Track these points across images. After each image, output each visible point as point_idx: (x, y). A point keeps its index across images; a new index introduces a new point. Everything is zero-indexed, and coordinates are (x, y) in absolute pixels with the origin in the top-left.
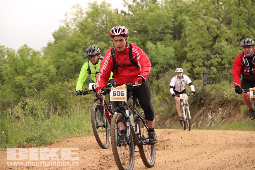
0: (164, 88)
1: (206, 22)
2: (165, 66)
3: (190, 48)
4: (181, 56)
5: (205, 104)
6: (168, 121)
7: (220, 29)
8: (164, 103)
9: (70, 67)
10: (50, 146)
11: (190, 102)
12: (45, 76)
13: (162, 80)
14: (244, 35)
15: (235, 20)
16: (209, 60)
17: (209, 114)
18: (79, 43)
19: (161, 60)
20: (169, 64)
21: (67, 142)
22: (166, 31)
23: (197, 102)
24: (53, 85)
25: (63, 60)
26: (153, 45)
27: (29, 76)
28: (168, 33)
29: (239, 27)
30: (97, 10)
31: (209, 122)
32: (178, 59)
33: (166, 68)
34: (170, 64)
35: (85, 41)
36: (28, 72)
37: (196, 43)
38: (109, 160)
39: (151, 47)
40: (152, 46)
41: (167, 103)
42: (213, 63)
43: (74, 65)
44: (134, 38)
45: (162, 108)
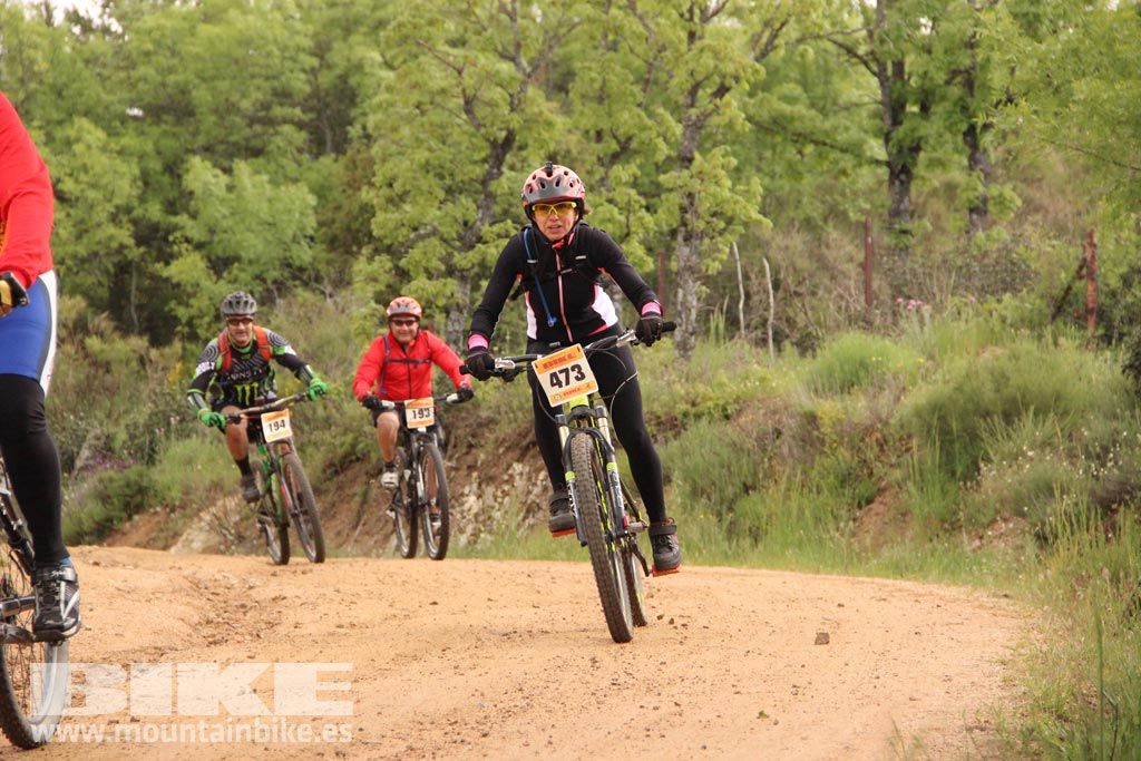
1: (460, 72)
2: (274, 274)
3: (385, 191)
4: (349, 229)
5: (450, 448)
7: (523, 106)
14: (629, 139)
15: (590, 69)
16: (472, 247)
17: (466, 490)
19: (253, 244)
20: (289, 266)
22: (278, 111)
26: (216, 176)
28: (285, 121)
29: (606, 102)
31: (470, 529)
32: (332, 243)
33: (275, 282)
34: (297, 263)
37: (415, 167)
39: (206, 184)
40: (213, 180)
42: (489, 258)
44: (129, 140)
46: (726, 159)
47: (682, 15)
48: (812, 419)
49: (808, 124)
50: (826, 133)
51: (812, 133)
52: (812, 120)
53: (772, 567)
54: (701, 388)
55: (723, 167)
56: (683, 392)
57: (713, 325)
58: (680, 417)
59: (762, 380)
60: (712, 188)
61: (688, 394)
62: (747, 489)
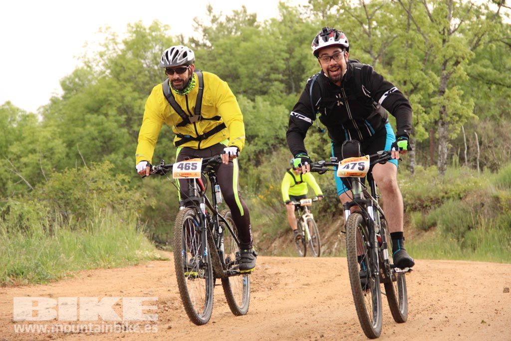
0: (270, 181)
2: (272, 142)
6: (276, 244)
8: (269, 209)
9: (93, 142)
10: (54, 285)
11: (318, 208)
12: (45, 160)
13: (266, 167)
14: (418, 84)
15: (401, 56)
18: (110, 98)
19: (264, 130)
20: (278, 138)
21: (88, 276)
22: (273, 76)
23: (331, 207)
24: (61, 174)
25: (80, 130)
26: (248, 103)
27: (15, 159)
28: (276, 80)
29: (408, 68)
30: (143, 36)
33: (272, 145)
34: (281, 137)
35: (120, 94)
36: (12, 153)
38: (167, 309)
39: (244, 106)
40: (247, 104)
41: (276, 210)
43: (100, 139)
45: (265, 220)
46: (459, 91)
47: (440, 33)
48: (497, 199)
49: (493, 76)
50: (501, 80)
51: (495, 80)
52: (495, 74)
53: (481, 260)
54: (449, 186)
55: (458, 95)
56: (441, 188)
57: (454, 160)
58: (440, 198)
59: (475, 183)
60: (453, 104)
61: (444, 188)
62: (469, 228)
